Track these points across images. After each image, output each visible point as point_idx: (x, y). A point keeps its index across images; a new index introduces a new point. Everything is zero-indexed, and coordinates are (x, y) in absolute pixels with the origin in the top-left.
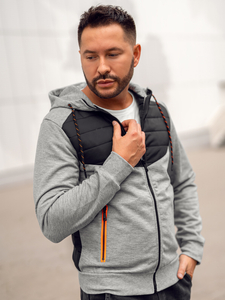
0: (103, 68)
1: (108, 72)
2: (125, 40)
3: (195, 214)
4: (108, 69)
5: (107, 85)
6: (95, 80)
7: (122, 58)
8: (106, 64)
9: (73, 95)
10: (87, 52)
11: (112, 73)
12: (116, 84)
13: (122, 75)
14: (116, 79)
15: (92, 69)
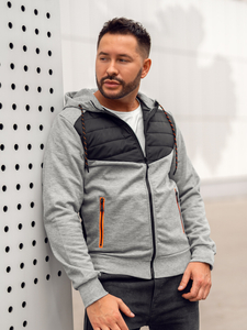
0: (112, 69)
1: (115, 74)
2: (137, 51)
3: (200, 220)
4: (116, 71)
5: (113, 86)
6: (103, 79)
7: (131, 66)
8: (115, 67)
9: (85, 97)
10: (102, 53)
11: (119, 76)
12: (121, 87)
13: (128, 80)
14: (122, 83)
15: (102, 70)
